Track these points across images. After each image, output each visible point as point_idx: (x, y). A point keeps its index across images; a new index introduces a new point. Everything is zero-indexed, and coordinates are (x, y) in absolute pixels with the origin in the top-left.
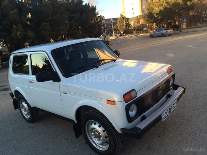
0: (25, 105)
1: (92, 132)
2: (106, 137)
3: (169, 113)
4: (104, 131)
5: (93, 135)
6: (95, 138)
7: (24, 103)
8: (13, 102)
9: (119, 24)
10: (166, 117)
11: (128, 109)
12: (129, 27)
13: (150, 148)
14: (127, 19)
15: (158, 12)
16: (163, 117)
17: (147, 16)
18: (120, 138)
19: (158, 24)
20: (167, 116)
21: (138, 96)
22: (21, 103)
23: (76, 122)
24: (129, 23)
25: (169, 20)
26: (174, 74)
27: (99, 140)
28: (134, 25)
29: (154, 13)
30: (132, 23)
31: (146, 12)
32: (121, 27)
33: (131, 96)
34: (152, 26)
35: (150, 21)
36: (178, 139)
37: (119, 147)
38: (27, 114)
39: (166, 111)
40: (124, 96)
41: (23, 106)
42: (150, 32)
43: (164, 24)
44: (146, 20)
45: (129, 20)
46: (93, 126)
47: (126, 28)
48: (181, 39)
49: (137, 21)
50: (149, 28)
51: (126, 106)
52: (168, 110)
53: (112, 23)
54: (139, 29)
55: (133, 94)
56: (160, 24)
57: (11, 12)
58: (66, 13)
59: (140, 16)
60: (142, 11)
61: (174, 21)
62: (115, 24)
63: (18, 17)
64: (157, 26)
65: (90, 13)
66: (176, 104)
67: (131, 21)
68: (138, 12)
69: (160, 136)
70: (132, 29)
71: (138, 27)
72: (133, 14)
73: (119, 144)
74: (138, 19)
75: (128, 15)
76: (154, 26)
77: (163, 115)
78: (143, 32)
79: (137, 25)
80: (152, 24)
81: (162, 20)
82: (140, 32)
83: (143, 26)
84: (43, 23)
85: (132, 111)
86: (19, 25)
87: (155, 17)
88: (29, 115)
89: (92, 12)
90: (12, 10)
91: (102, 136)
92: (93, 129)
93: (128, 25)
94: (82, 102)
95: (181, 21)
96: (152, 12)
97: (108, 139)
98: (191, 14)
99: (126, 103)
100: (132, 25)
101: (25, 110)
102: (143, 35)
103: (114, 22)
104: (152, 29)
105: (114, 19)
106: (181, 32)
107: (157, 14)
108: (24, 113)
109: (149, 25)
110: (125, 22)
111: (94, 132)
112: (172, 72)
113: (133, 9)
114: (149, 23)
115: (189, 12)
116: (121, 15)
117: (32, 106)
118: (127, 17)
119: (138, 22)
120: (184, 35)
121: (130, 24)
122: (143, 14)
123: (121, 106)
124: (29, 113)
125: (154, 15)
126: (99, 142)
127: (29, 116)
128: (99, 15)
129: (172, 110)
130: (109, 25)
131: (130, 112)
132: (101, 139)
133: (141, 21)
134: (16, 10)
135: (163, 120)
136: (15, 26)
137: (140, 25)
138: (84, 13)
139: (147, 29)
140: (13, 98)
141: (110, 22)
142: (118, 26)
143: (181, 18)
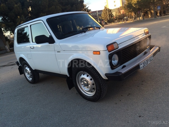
0: (28, 69)
1: (81, 81)
2: (93, 84)
3: (146, 64)
4: (91, 79)
5: (83, 84)
6: (84, 86)
7: (27, 68)
8: (19, 69)
9: (103, 15)
10: (143, 67)
11: (110, 57)
12: (112, 17)
13: (130, 94)
14: (110, 11)
15: (136, 3)
16: (141, 66)
17: (127, 6)
18: (105, 84)
19: (137, 13)
20: (145, 67)
21: (119, 48)
22: (25, 68)
23: (68, 76)
24: (111, 13)
25: (145, 9)
26: (150, 36)
27: (88, 88)
28: (116, 15)
29: (133, 4)
30: (114, 14)
31: (126, 3)
32: (105, 17)
33: (114, 47)
34: (131, 15)
35: (130, 10)
36: (154, 87)
37: (104, 91)
38: (30, 77)
39: (144, 62)
40: (108, 46)
41: (26, 70)
42: (129, 20)
43: (141, 13)
44: (126, 10)
45: (112, 11)
46: (83, 76)
47: (109, 18)
48: (156, 23)
49: (118, 11)
50: (128, 17)
51: (109, 55)
52: (146, 61)
53: (98, 15)
54: (120, 18)
55: (115, 46)
56: (138, 13)
57: (16, 5)
58: (59, 5)
59: (120, 7)
60: (123, 3)
61: (150, 10)
62: (100, 15)
63: (21, 9)
64: (136, 14)
65: (79, 4)
66: (152, 58)
67: (113, 12)
68: (119, 4)
69: (138, 86)
70: (114, 19)
71: (119, 16)
72: (115, 6)
73: (104, 89)
74: (119, 10)
75: (111, 7)
76: (133, 14)
77: (141, 65)
78: (124, 20)
79: (118, 14)
80: (131, 13)
81: (139, 9)
82: (121, 20)
83: (124, 15)
84: (41, 13)
85: (114, 60)
86: (22, 16)
87: (133, 7)
88: (31, 77)
89: (80, 4)
90: (16, 4)
91: (90, 84)
92: (83, 78)
93: (111, 15)
94: (73, 56)
95: (155, 9)
96: (131, 3)
97: (95, 86)
98: (164, 3)
99: (109, 52)
100: (114, 15)
101: (28, 73)
102: (123, 22)
103: (99, 13)
104: (131, 17)
105: (99, 11)
106: (156, 19)
107: (135, 4)
108: (28, 76)
109: (128, 14)
110: (109, 13)
111: (83, 82)
112: (148, 34)
113: (114, 2)
114: (129, 12)
115: (162, 2)
116: (105, 8)
117: (33, 69)
118: (110, 9)
119: (120, 12)
120: (158, 20)
121: (113, 15)
122: (124, 5)
123: (105, 54)
124: (31, 75)
125: (133, 5)
126: (87, 89)
127: (31, 79)
128: (86, 7)
129: (149, 62)
130: (95, 17)
131: (112, 61)
132: (89, 87)
133: (122, 11)
134: (19, 4)
135: (141, 69)
136: (19, 17)
137: (121, 14)
138: (74, 5)
139: (127, 17)
140: (18, 65)
141: (96, 14)
142: (103, 16)
143: (155, 7)
